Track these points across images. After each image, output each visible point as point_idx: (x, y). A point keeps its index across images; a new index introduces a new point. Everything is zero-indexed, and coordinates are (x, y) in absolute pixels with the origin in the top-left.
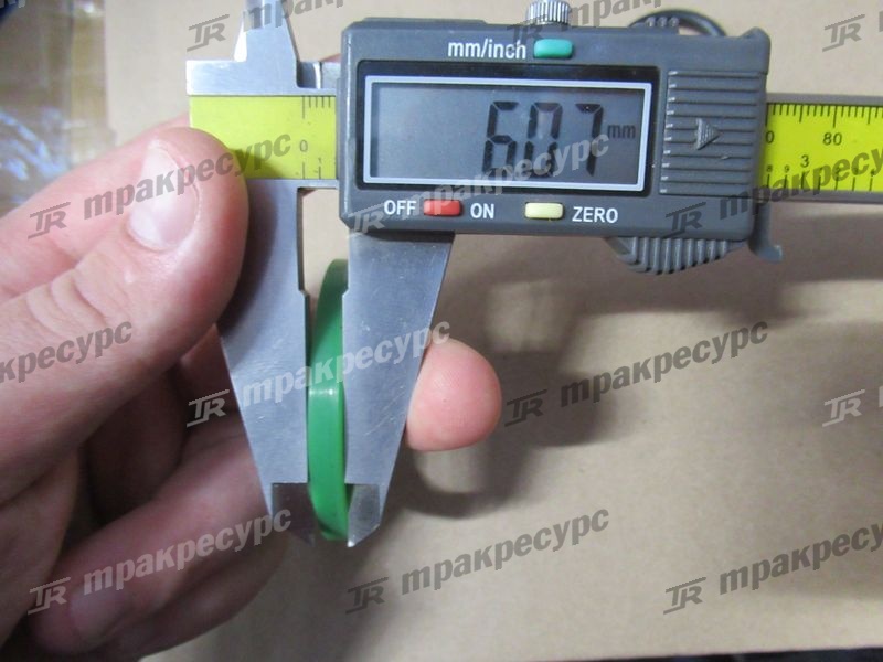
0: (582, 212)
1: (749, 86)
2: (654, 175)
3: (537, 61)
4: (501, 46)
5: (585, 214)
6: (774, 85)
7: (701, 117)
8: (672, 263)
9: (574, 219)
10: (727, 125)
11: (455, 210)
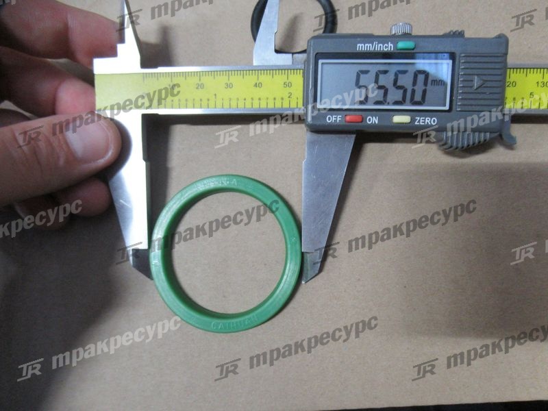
0: (419, 120)
1: (499, 60)
2: (454, 103)
3: (399, 51)
4: (382, 45)
5: (421, 121)
6: (510, 60)
7: (477, 75)
8: (463, 143)
9: (416, 123)
10: (489, 78)
11: (360, 120)
